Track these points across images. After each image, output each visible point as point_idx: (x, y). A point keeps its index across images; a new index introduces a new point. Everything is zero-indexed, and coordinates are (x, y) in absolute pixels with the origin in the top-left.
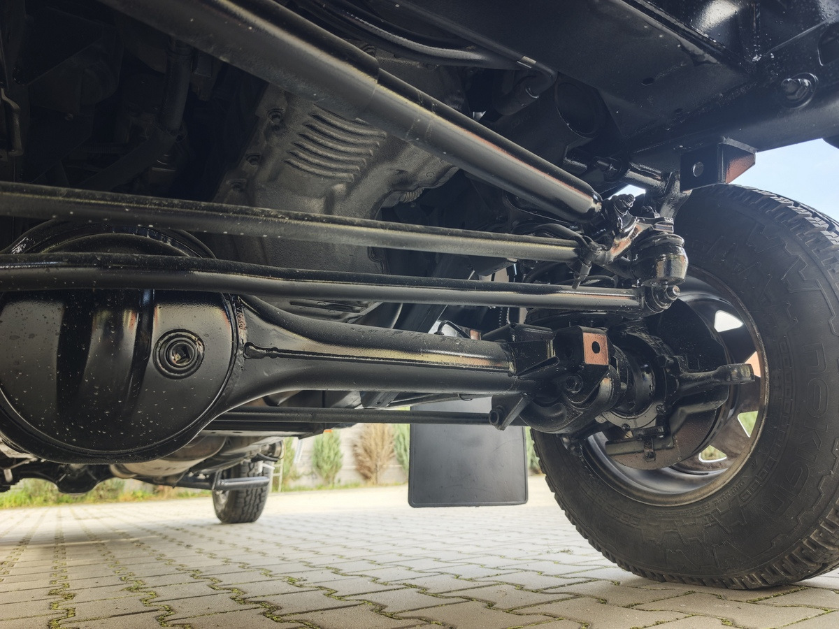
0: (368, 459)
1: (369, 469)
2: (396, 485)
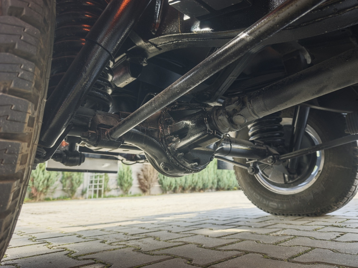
0: (146, 182)
1: (146, 187)
2: (158, 195)
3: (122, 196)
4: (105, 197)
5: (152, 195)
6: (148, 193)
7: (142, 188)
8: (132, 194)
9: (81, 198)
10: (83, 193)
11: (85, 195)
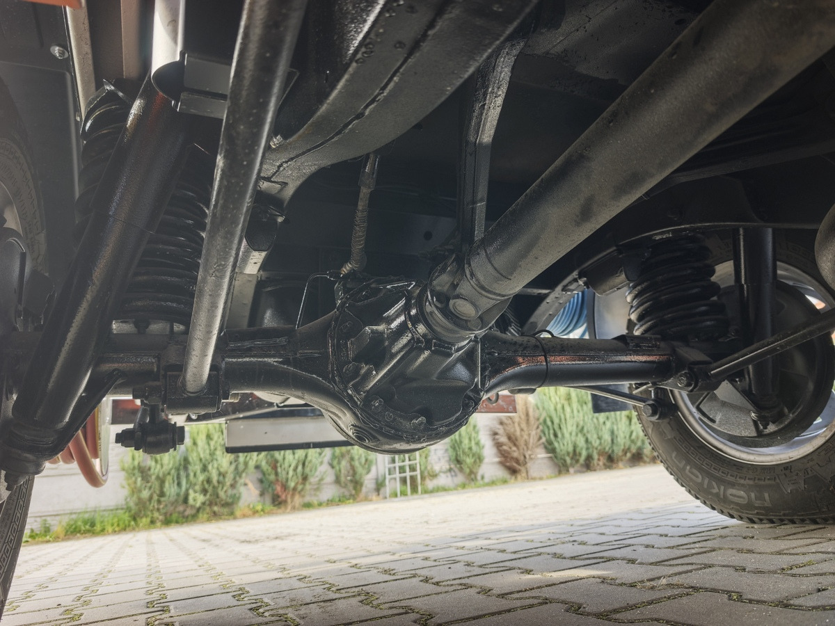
0: (514, 448)
1: (517, 461)
2: (548, 478)
3: (464, 486)
4: (426, 492)
5: (534, 479)
6: (524, 474)
7: (508, 464)
8: (486, 480)
9: (374, 497)
10: (379, 486)
11: (382, 491)
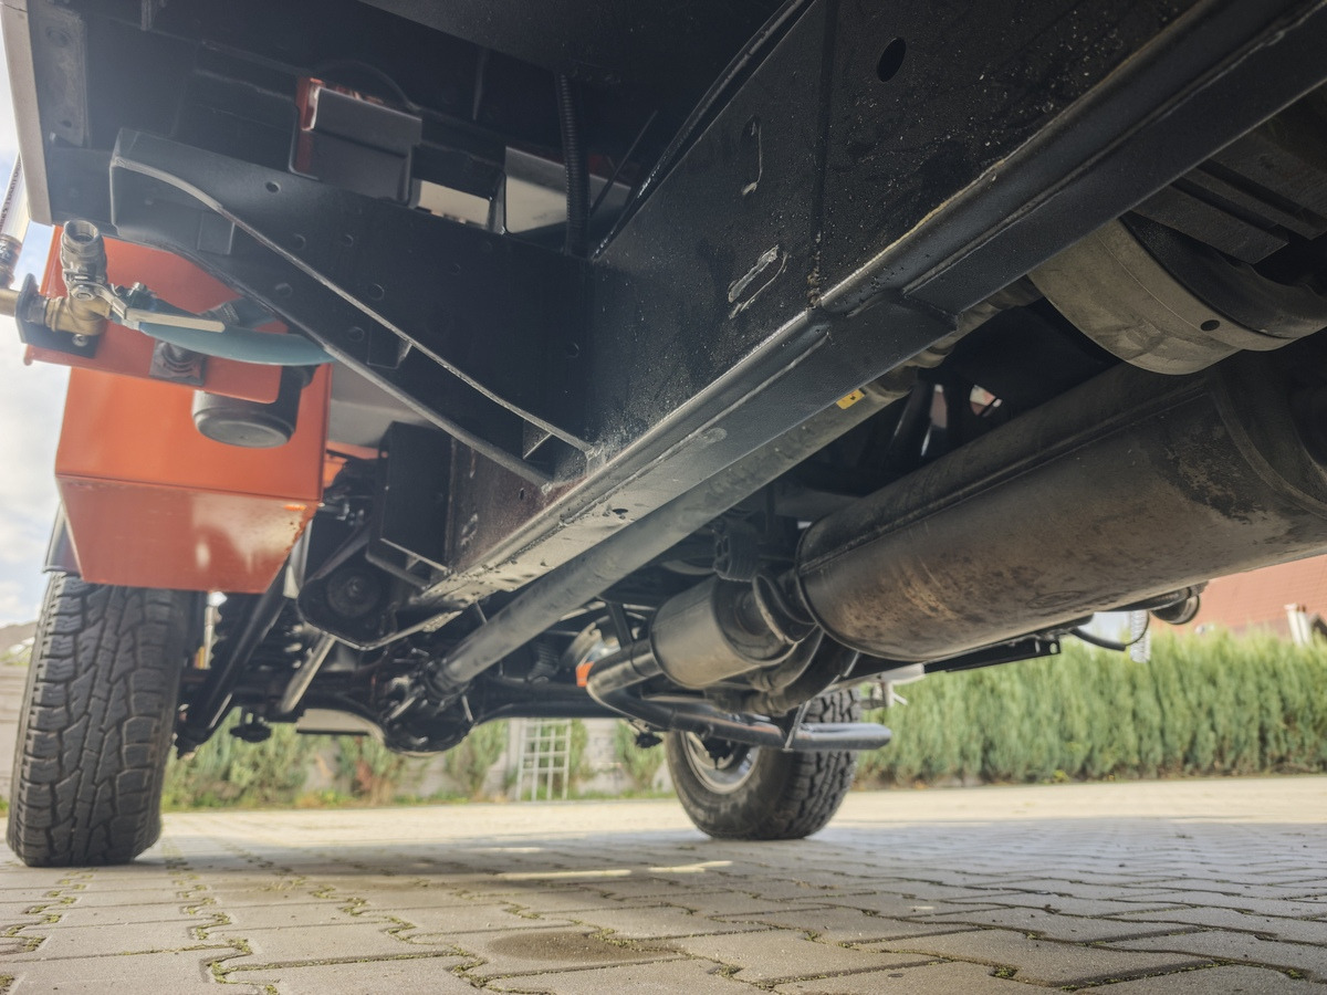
3: (629, 795)
4: (575, 797)
8: (665, 788)
9: (498, 797)
10: (508, 782)
11: (511, 790)
